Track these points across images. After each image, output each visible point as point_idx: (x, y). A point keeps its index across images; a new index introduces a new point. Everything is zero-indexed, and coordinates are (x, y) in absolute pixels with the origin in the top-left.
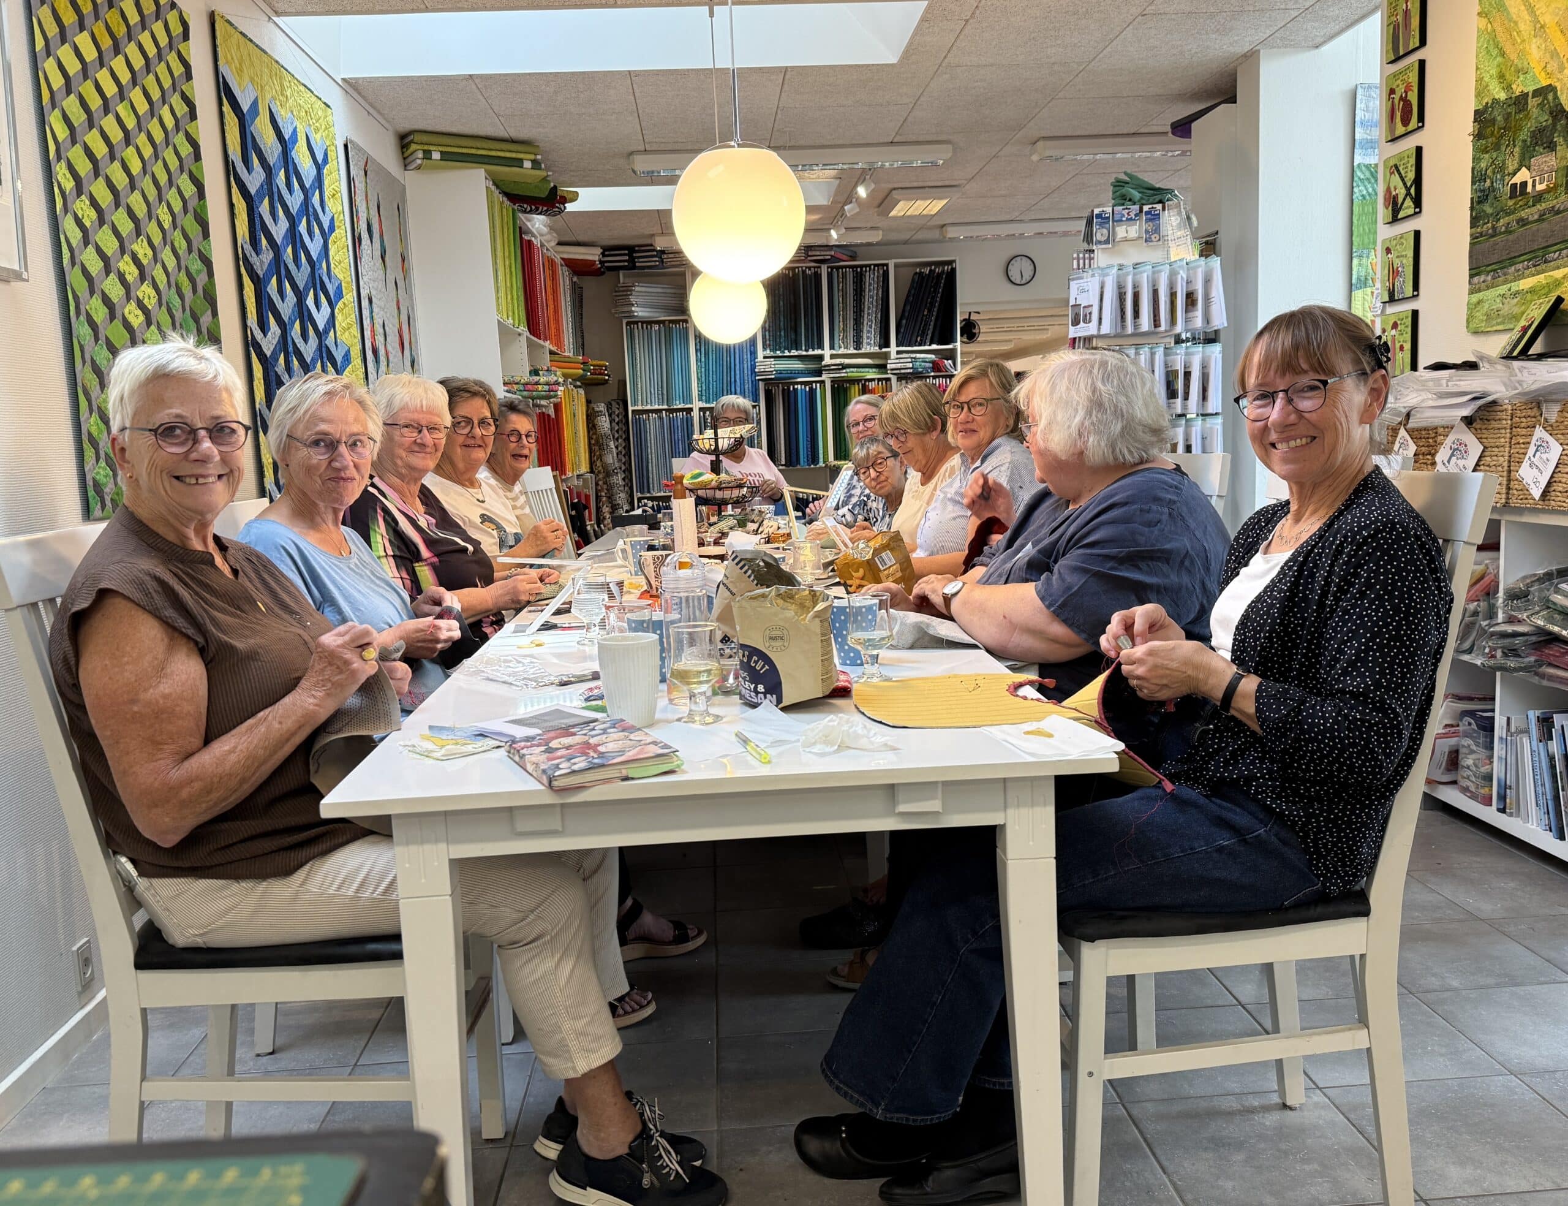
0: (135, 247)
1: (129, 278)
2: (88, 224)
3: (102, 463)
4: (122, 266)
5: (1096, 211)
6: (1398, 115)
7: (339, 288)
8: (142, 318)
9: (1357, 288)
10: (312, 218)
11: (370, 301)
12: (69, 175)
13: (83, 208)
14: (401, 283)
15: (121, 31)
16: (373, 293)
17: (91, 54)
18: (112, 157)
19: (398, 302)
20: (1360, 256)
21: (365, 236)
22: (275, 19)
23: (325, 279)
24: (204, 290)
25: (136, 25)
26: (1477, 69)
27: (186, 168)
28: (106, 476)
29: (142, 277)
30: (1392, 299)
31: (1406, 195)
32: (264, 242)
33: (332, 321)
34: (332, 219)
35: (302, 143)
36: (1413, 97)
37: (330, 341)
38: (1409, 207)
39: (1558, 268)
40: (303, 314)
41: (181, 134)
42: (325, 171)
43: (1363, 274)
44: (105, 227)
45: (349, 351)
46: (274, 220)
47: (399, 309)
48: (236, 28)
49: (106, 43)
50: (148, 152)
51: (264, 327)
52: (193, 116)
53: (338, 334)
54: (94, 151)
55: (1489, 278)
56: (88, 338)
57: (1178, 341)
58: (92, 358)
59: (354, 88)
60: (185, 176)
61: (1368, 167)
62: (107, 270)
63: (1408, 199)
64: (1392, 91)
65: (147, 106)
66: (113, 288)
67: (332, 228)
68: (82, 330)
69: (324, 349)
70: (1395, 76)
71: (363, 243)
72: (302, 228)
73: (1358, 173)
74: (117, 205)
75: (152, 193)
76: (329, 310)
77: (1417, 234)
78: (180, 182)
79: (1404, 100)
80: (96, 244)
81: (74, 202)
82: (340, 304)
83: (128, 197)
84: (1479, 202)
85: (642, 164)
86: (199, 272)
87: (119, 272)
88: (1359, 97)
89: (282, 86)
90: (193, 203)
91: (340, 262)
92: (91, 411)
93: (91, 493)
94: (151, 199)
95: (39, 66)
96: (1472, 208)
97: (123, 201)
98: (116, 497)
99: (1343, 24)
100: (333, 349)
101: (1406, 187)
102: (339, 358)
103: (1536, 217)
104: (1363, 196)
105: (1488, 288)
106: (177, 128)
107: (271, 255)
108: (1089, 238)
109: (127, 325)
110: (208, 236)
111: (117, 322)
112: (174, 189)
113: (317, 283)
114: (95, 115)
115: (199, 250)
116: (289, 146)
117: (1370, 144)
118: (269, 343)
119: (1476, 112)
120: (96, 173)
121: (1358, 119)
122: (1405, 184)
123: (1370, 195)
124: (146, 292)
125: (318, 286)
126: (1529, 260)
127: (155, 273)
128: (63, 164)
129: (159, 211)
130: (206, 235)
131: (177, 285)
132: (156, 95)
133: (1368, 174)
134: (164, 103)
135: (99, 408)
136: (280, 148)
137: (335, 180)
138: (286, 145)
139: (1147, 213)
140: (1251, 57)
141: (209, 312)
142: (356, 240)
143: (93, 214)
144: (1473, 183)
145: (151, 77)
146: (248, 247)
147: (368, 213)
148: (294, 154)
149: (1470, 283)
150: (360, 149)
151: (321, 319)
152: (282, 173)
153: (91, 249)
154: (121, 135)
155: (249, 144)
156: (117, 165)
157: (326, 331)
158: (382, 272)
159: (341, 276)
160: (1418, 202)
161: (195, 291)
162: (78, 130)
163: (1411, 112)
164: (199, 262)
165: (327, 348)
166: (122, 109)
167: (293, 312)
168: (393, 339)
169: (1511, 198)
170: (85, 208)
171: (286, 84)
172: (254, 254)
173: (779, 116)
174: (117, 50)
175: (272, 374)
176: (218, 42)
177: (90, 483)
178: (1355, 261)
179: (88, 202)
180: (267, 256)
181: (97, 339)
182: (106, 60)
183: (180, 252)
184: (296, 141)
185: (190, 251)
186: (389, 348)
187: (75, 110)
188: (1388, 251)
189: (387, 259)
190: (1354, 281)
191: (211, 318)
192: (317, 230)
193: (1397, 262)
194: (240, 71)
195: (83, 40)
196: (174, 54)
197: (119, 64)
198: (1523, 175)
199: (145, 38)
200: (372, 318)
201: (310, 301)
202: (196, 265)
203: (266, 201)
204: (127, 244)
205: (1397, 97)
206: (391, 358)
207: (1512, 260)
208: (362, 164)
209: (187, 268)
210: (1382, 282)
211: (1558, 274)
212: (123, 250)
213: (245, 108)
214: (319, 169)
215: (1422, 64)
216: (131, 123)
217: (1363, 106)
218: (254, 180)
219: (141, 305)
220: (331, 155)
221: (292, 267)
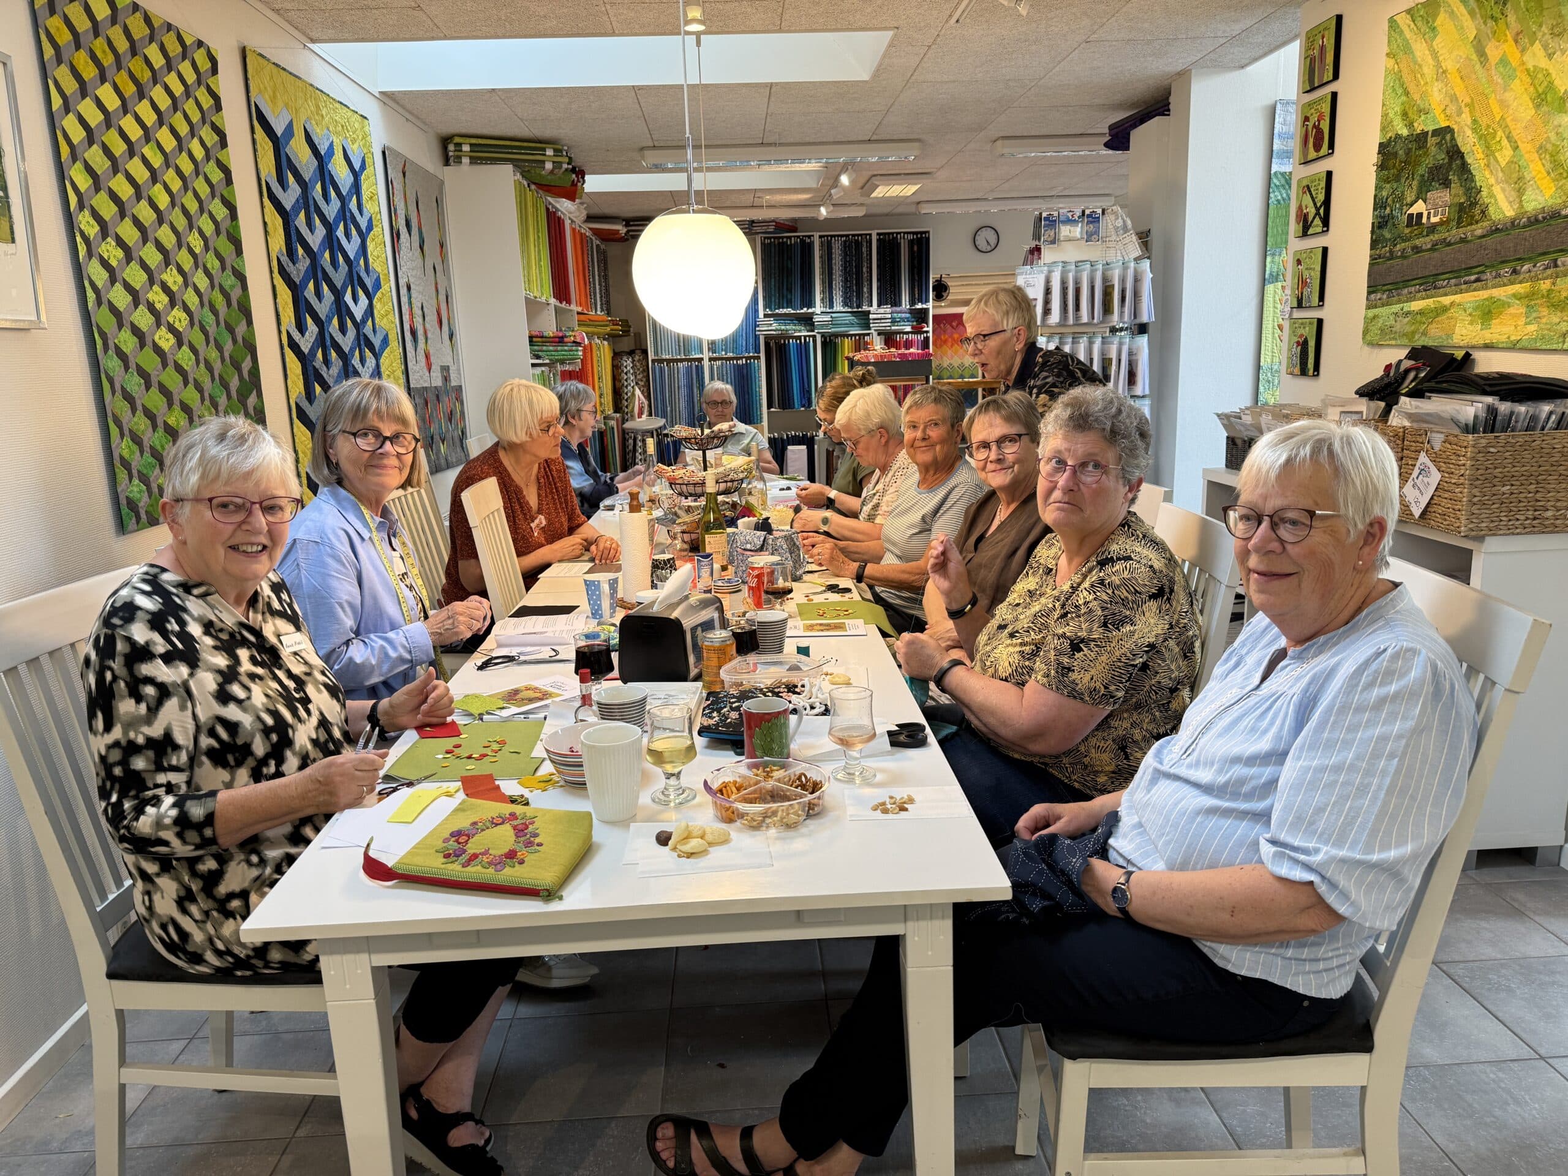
0: (164, 277)
1: (158, 306)
2: (114, 263)
3: (136, 481)
4: (151, 296)
5: (1044, 215)
6: (1311, 141)
7: (378, 280)
8: (172, 340)
9: (1270, 283)
10: (349, 222)
11: (409, 288)
12: (92, 222)
13: (111, 251)
14: (439, 268)
15: (145, 76)
16: (412, 280)
17: (112, 103)
18: (139, 196)
19: (436, 284)
20: (1273, 255)
21: (403, 231)
22: (310, 45)
23: (363, 275)
24: (239, 303)
25: (161, 68)
26: (1384, 105)
27: (218, 194)
28: (140, 492)
29: (173, 303)
30: (1300, 305)
31: (1316, 215)
32: (300, 251)
33: (370, 311)
34: (370, 220)
35: (338, 156)
36: (1325, 126)
37: (368, 329)
38: (1317, 226)
39: (1446, 295)
40: (341, 310)
41: (212, 163)
42: (363, 177)
43: (1275, 270)
44: (133, 263)
45: (387, 335)
46: (311, 230)
47: (437, 291)
48: (268, 60)
49: (130, 89)
50: (176, 185)
51: (301, 328)
52: (223, 143)
53: (377, 320)
54: (120, 195)
55: (1385, 296)
56: (117, 369)
57: (1113, 330)
58: (122, 387)
59: (389, 99)
60: (217, 201)
61: (1283, 174)
62: (136, 303)
63: (1317, 219)
64: (1307, 119)
65: (175, 143)
66: (142, 319)
67: (370, 227)
68: (112, 363)
69: (362, 338)
70: (1310, 105)
71: (402, 237)
72: (340, 232)
73: (1275, 180)
74: (145, 240)
75: (181, 223)
76: (367, 302)
77: (1325, 250)
78: (211, 207)
79: (1317, 127)
80: (124, 280)
81: (100, 246)
82: (379, 294)
83: (156, 231)
84: (1379, 227)
85: (651, 157)
86: (232, 287)
87: (148, 302)
88: (1278, 112)
89: (318, 107)
90: (225, 225)
91: (378, 257)
92: (122, 435)
93: (125, 510)
94: (180, 229)
95: (57, 125)
96: (1373, 232)
97: (151, 236)
98: (151, 509)
99: (1266, 49)
100: (371, 336)
101: (1316, 207)
102: (377, 342)
103: (1429, 246)
104: (1278, 201)
105: (1383, 305)
106: (208, 157)
107: (308, 261)
108: (1037, 236)
109: (158, 350)
110: (242, 253)
111: (148, 350)
112: (205, 215)
113: (355, 280)
114: (120, 161)
115: (233, 267)
116: (326, 160)
117: (1286, 155)
118: (306, 343)
119: (1381, 145)
120: (122, 214)
121: (1276, 131)
122: (1315, 204)
123: (1284, 199)
124: (178, 317)
125: (356, 282)
126: (1421, 285)
127: (186, 297)
128: (87, 212)
129: (190, 239)
130: (239, 251)
131: (210, 303)
132: (183, 129)
133: (1283, 181)
134: (193, 136)
135: (130, 431)
136: (316, 163)
137: (374, 185)
138: (321, 160)
139: (1088, 216)
140: (1184, 76)
141: (244, 322)
142: (395, 236)
143: (120, 253)
144: (1375, 209)
145: (179, 114)
146: (285, 259)
147: (407, 210)
148: (330, 166)
149: (1367, 299)
150: (398, 154)
151: (358, 311)
152: (319, 187)
153: (118, 286)
154: (147, 174)
155: (284, 164)
156: (144, 203)
157: (364, 321)
158: (420, 260)
159: (379, 269)
160: (1326, 222)
161: (229, 304)
162: (101, 178)
163: (1322, 139)
164: (233, 278)
165: (365, 335)
166: (148, 151)
167: (331, 309)
168: (432, 318)
169: (1407, 226)
170: (110, 249)
171: (322, 104)
172: (291, 264)
173: (768, 120)
174: (141, 94)
175: (310, 369)
176: (250, 76)
177: (123, 501)
178: (1269, 259)
179: (114, 243)
180: (304, 263)
181: (127, 368)
182: (130, 106)
183: (213, 272)
184: (333, 154)
185: (223, 268)
186: (427, 326)
187: (98, 159)
188: (1299, 262)
189: (425, 248)
190: (1267, 276)
191: (245, 327)
192: (354, 232)
193: (1306, 274)
194: (274, 98)
195: (106, 93)
196: (203, 89)
197: (144, 109)
198: (1419, 207)
199: (172, 80)
200: (410, 303)
201: (348, 298)
202: (229, 281)
203: (302, 215)
204: (156, 275)
205: (1310, 124)
206: (429, 335)
207: (1406, 283)
208: (401, 166)
209: (221, 286)
210: (1292, 289)
211: (1446, 300)
212: (151, 281)
213: (279, 131)
214: (356, 175)
215: (1334, 95)
216: (157, 161)
217: (1281, 120)
218: (290, 197)
219: (172, 329)
220: (368, 161)
221: (329, 269)
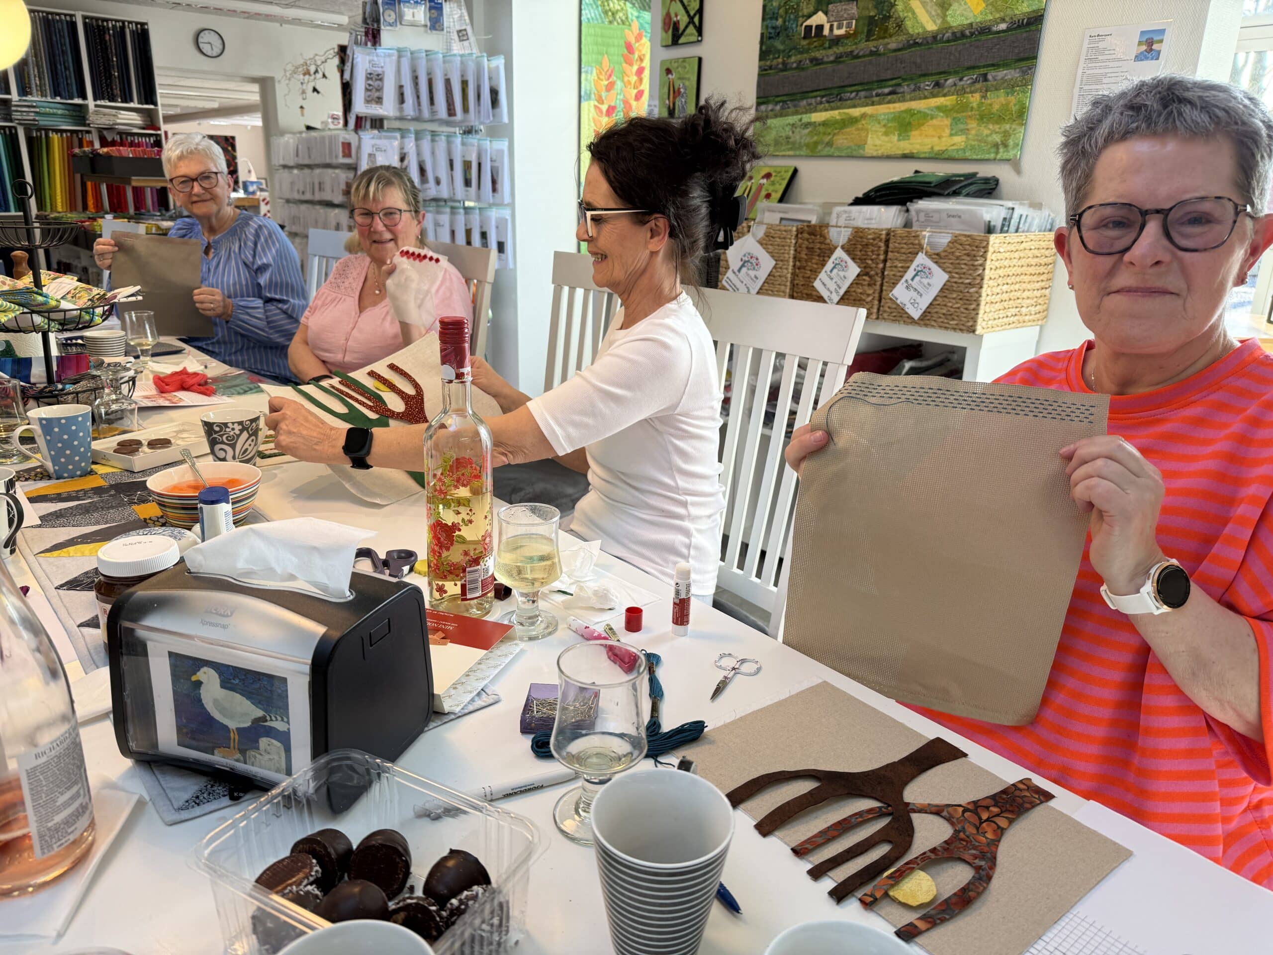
9: (585, 100)
20: (587, 72)
31: (689, 23)
38: (692, 35)
39: (854, 106)
43: (588, 88)
55: (779, 107)
63: (690, 27)
77: (700, 60)
84: (770, 38)
96: (762, 43)
101: (689, 15)
103: (832, 58)
104: (588, 19)
105: (776, 116)
123: (592, 19)
126: (823, 97)
144: (764, 19)
149: (755, 110)
160: (700, 30)
169: (805, 38)
178: (583, 76)
188: (669, 71)
190: (583, 93)
193: (678, 84)
198: (819, 18)
207: (805, 94)
211: (856, 112)
